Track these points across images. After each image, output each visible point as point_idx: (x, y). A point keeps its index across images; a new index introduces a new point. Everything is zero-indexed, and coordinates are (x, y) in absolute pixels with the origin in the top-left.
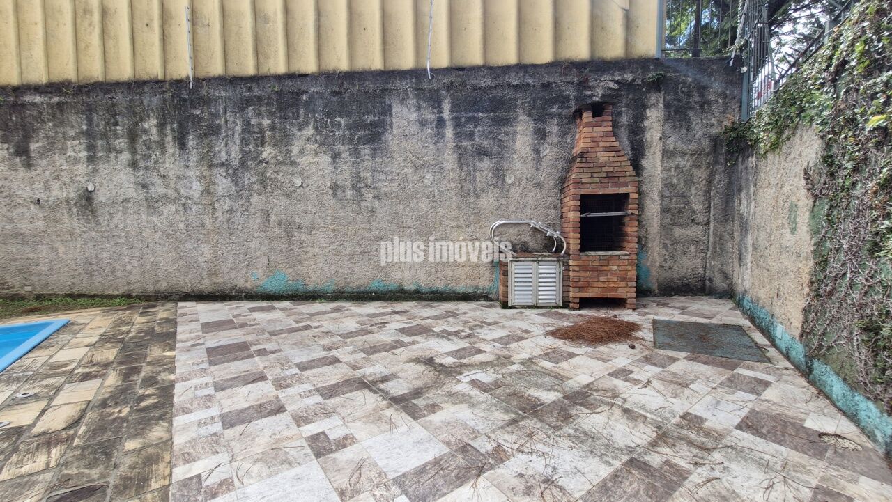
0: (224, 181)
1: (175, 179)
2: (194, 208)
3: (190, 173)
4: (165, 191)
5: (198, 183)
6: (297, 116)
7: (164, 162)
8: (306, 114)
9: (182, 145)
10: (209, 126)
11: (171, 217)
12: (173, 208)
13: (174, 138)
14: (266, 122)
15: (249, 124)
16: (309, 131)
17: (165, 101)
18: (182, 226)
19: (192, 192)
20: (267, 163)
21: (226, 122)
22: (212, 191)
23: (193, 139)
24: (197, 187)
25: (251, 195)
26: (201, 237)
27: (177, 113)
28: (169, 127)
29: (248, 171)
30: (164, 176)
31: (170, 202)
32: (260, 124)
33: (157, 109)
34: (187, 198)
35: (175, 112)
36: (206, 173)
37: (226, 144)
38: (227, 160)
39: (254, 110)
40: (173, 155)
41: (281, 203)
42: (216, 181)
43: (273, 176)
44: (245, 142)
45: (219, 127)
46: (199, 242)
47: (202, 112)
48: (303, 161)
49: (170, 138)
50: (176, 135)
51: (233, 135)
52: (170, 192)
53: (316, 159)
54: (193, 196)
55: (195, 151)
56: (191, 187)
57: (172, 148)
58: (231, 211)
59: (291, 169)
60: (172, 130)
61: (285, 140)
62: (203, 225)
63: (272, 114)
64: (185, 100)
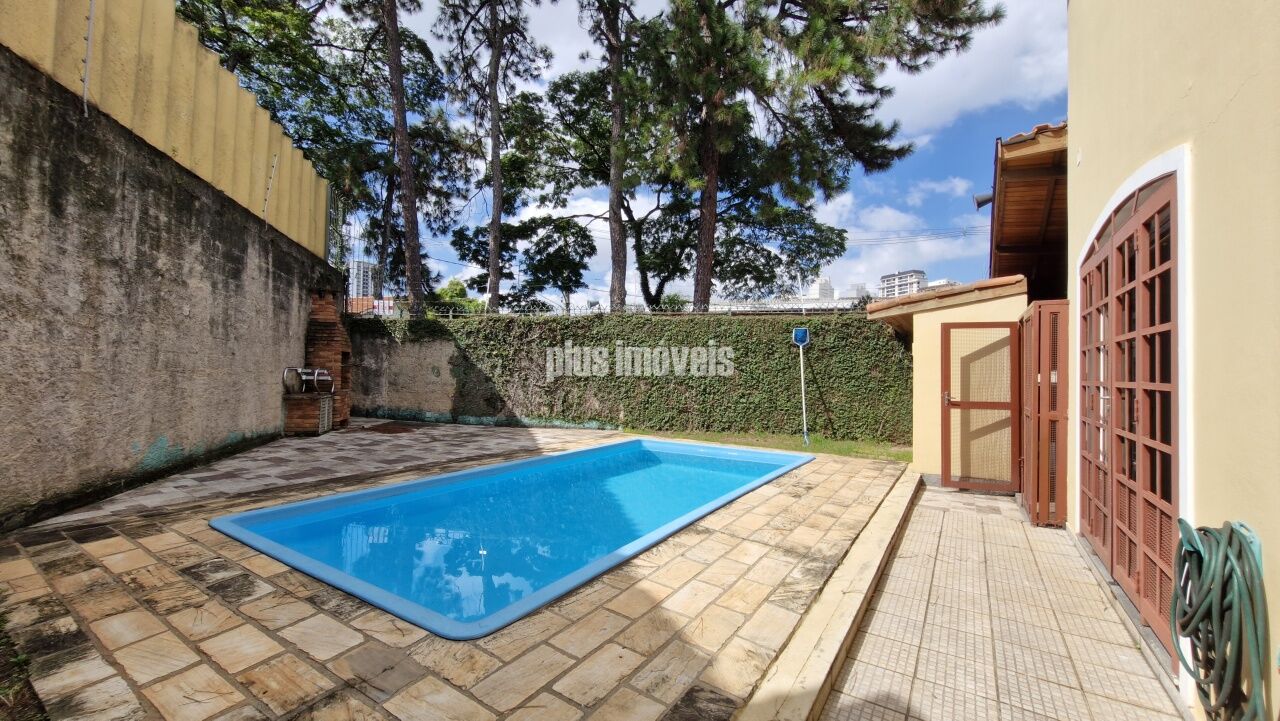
0: (116, 292)
2: (66, 332)
3: (67, 264)
5: (77, 287)
6: (189, 226)
8: (197, 225)
9: (57, 210)
10: (100, 192)
12: (29, 327)
13: (43, 187)
14: (163, 218)
15: (147, 209)
16: (197, 248)
17: (36, 109)
19: (66, 302)
20: (162, 276)
21: (124, 197)
23: (75, 204)
25: (144, 320)
27: (52, 142)
28: (35, 162)
29: (143, 282)
30: (20, 258)
31: (25, 315)
32: (157, 218)
33: (18, 113)
34: (57, 311)
35: (49, 140)
36: (93, 272)
37: (122, 233)
38: (121, 259)
39: (153, 194)
40: (39, 220)
41: (170, 333)
42: (105, 288)
43: (166, 297)
44: (141, 241)
45: (112, 200)
46: (67, 398)
47: (92, 164)
48: (193, 283)
49: (34, 184)
50: (47, 183)
51: (130, 222)
52: (28, 294)
53: (201, 285)
54: (68, 307)
55: (76, 225)
56: (66, 293)
57: (36, 208)
59: (182, 292)
60: (41, 169)
61: (177, 252)
63: (169, 211)
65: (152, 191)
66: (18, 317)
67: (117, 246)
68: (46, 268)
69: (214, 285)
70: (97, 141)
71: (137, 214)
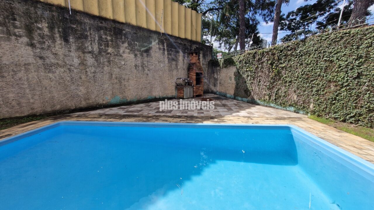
0: (91, 60)
1: (63, 56)
2: (75, 71)
3: (72, 54)
4: (56, 61)
5: (77, 59)
6: (121, 39)
7: (55, 47)
8: (125, 38)
9: (66, 41)
10: (82, 35)
11: (62, 74)
12: (63, 70)
13: (60, 36)
14: (109, 38)
15: (101, 37)
16: (126, 45)
17: (53, 16)
18: (68, 79)
19: (73, 63)
20: (110, 54)
21: (91, 34)
22: (85, 63)
23: (72, 39)
24: (76, 61)
25: (104, 66)
26: (80, 83)
27: (61, 23)
28: (56, 30)
29: (102, 56)
30: (56, 54)
31: (61, 67)
32: (106, 38)
33: (47, 18)
34: (71, 66)
35: (60, 23)
36: (82, 55)
37: (91, 44)
38: (92, 51)
39: (103, 32)
40: (61, 44)
41: (116, 70)
42: (87, 59)
43: (113, 60)
44: (100, 44)
45: (87, 36)
46: (78, 86)
47: (77, 27)
48: (125, 55)
49: (57, 35)
50: (62, 34)
51: (94, 41)
52: (60, 62)
53: (129, 55)
54: (74, 65)
55: (74, 44)
56: (73, 61)
57: (59, 41)
58: (95, 72)
59: (120, 58)
60: (59, 31)
61: (117, 47)
62: (81, 78)
63: (111, 36)
64: (67, 19)
65: (102, 31)
66: (58, 68)
67: (90, 48)
68: (65, 56)
69: (136, 55)
70: (77, 20)
71: (97, 38)
